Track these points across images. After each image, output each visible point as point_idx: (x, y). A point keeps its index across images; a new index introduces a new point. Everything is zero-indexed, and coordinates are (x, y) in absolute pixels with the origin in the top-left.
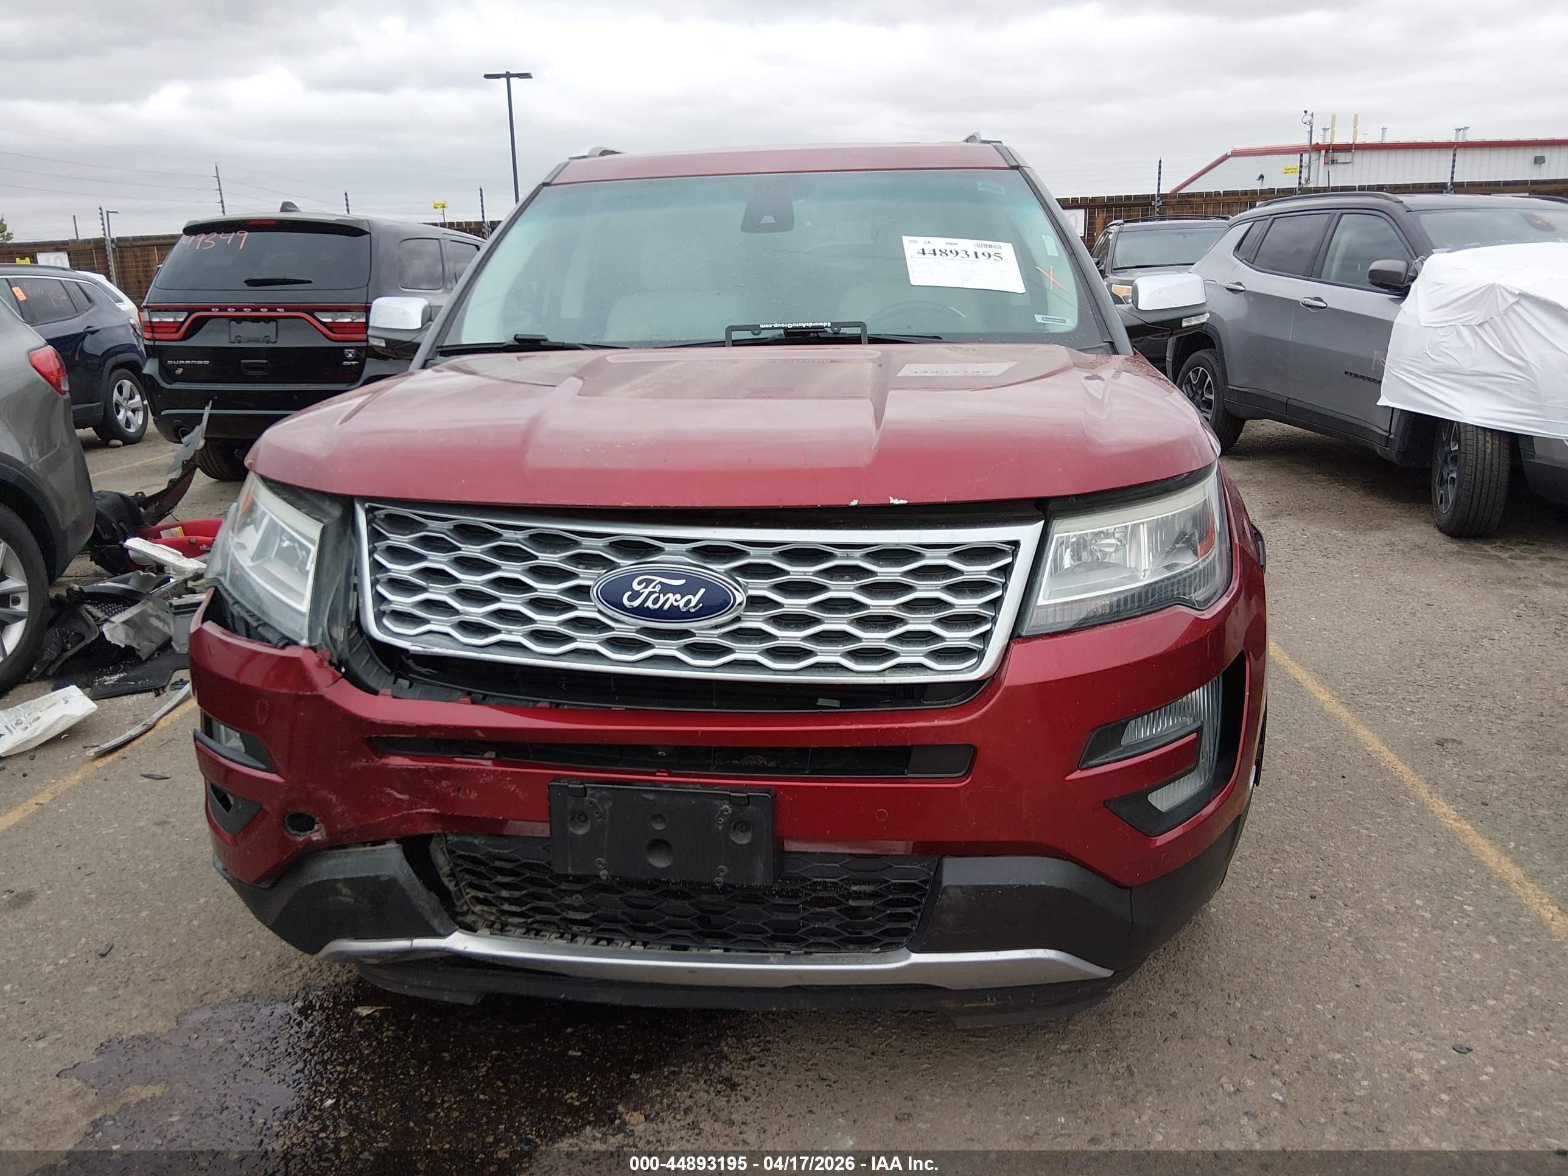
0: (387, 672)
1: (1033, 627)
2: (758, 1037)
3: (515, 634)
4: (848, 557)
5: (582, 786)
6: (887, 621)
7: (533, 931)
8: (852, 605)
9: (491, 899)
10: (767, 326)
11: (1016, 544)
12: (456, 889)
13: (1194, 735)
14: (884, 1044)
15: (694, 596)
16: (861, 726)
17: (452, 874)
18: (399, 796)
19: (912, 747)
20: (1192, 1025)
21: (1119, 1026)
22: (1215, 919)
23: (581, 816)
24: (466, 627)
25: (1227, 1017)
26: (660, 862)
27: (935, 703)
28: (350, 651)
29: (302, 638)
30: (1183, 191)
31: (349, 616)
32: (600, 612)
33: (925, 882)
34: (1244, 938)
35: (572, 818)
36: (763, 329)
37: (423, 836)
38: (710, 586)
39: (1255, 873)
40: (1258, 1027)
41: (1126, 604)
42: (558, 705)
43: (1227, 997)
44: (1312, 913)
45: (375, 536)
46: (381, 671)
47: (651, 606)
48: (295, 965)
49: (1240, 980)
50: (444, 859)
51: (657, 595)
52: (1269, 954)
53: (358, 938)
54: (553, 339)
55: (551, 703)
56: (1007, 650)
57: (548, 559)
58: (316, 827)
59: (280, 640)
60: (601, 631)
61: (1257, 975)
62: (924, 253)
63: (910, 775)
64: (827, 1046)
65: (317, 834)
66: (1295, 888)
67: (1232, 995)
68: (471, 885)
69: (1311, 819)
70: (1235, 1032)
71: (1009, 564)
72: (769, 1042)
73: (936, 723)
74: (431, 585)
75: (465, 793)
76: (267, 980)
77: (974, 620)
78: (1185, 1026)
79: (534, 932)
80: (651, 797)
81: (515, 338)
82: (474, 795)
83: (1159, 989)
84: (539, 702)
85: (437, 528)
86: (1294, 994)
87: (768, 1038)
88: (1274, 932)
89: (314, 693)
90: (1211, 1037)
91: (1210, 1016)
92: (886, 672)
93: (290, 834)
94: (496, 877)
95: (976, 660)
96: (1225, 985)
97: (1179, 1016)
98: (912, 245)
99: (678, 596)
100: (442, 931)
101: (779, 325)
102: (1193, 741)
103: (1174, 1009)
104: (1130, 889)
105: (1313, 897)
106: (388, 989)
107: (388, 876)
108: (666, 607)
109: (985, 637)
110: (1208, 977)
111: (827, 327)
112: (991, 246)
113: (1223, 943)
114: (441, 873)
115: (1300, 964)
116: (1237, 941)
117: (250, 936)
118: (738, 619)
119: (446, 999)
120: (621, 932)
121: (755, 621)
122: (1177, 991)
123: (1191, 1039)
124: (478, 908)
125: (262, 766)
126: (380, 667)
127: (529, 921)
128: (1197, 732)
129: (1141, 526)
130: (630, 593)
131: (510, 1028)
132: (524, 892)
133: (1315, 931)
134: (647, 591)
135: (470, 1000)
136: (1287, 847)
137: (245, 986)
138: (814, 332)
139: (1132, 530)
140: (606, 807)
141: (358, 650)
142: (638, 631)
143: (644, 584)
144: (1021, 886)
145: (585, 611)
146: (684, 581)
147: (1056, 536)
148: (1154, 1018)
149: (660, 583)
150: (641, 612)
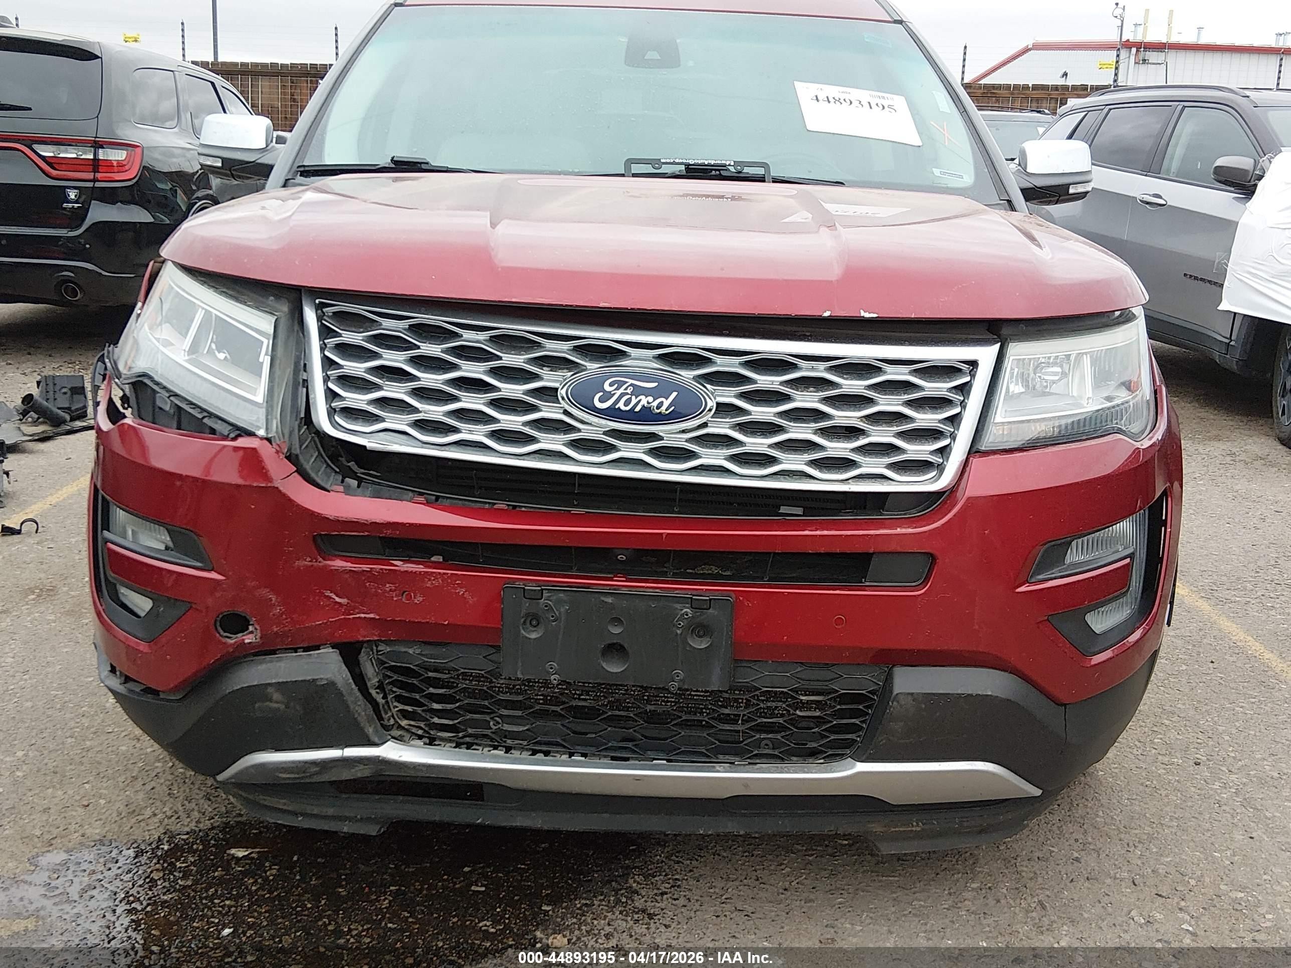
0: (336, 472)
1: (991, 443)
2: (666, 875)
3: (477, 433)
4: (813, 369)
5: (539, 588)
6: (852, 432)
7: (463, 743)
8: (817, 415)
9: (420, 712)
10: (668, 161)
11: (973, 364)
12: (384, 701)
13: (1128, 560)
14: (795, 882)
15: (667, 399)
16: (826, 533)
17: (380, 687)
18: (337, 599)
19: (873, 554)
20: (1096, 868)
21: (1025, 869)
22: (1104, 781)
23: (534, 620)
24: (423, 425)
25: (1129, 862)
26: (614, 668)
27: (896, 513)
28: (301, 447)
29: (259, 428)
30: (983, 82)
31: (298, 412)
32: (566, 413)
33: (873, 692)
34: (1134, 797)
35: (525, 622)
36: (664, 163)
37: (358, 642)
38: (682, 389)
39: (1137, 743)
40: (1160, 871)
41: (1073, 428)
42: (514, 507)
43: (1126, 846)
44: (1198, 777)
45: (325, 332)
46: (329, 470)
47: (623, 408)
48: (148, 812)
49: (1136, 832)
50: (373, 671)
51: (629, 396)
52: (1161, 810)
53: (278, 750)
54: (435, 163)
55: (508, 505)
56: (966, 464)
57: (515, 360)
58: (251, 628)
59: (230, 432)
60: (566, 432)
61: (1152, 828)
62: (817, 99)
63: (867, 584)
64: (737, 883)
65: (251, 636)
66: (1179, 756)
67: (1131, 844)
68: (399, 698)
69: (1185, 698)
70: (1139, 875)
71: (967, 383)
72: (676, 879)
73: (899, 531)
74: (387, 383)
75: (409, 598)
76: (120, 827)
77: (933, 434)
78: (1089, 869)
79: (465, 746)
80: (609, 600)
81: (392, 160)
82: (419, 599)
83: (1060, 838)
84: (495, 504)
85: (389, 326)
86: (1191, 844)
87: (677, 877)
88: (1164, 793)
89: (269, 485)
90: (1115, 878)
91: (1112, 861)
92: (850, 481)
93: (221, 636)
94: (428, 688)
95: (934, 473)
96: (1122, 836)
97: (1082, 861)
98: (805, 91)
99: (650, 399)
100: (376, 740)
101: (681, 161)
102: (1128, 565)
103: (1076, 855)
104: (1065, 705)
105: (1197, 764)
106: (279, 822)
107: (327, 679)
108: (638, 409)
109: (944, 452)
110: (1105, 829)
111: (729, 165)
112: (884, 98)
113: (1115, 801)
114: (369, 684)
115: (1193, 819)
116: (1128, 799)
117: (87, 786)
118: (705, 425)
119: (345, 829)
120: (558, 744)
121: (722, 427)
122: (1076, 840)
123: (1097, 879)
124: (404, 723)
125: (199, 564)
126: (328, 465)
127: (461, 735)
128: (1130, 557)
129: (1085, 356)
130: (601, 394)
131: (403, 867)
132: (457, 704)
133: (1203, 792)
134: (618, 393)
135: (372, 830)
136: (1166, 721)
137: (97, 831)
138: (716, 170)
139: (1076, 358)
140: (562, 610)
141: (307, 446)
142: (605, 433)
143: (616, 385)
144: (969, 695)
145: (549, 412)
146: (656, 384)
147: (1012, 358)
148: (1058, 862)
149: (631, 385)
150: (613, 413)
